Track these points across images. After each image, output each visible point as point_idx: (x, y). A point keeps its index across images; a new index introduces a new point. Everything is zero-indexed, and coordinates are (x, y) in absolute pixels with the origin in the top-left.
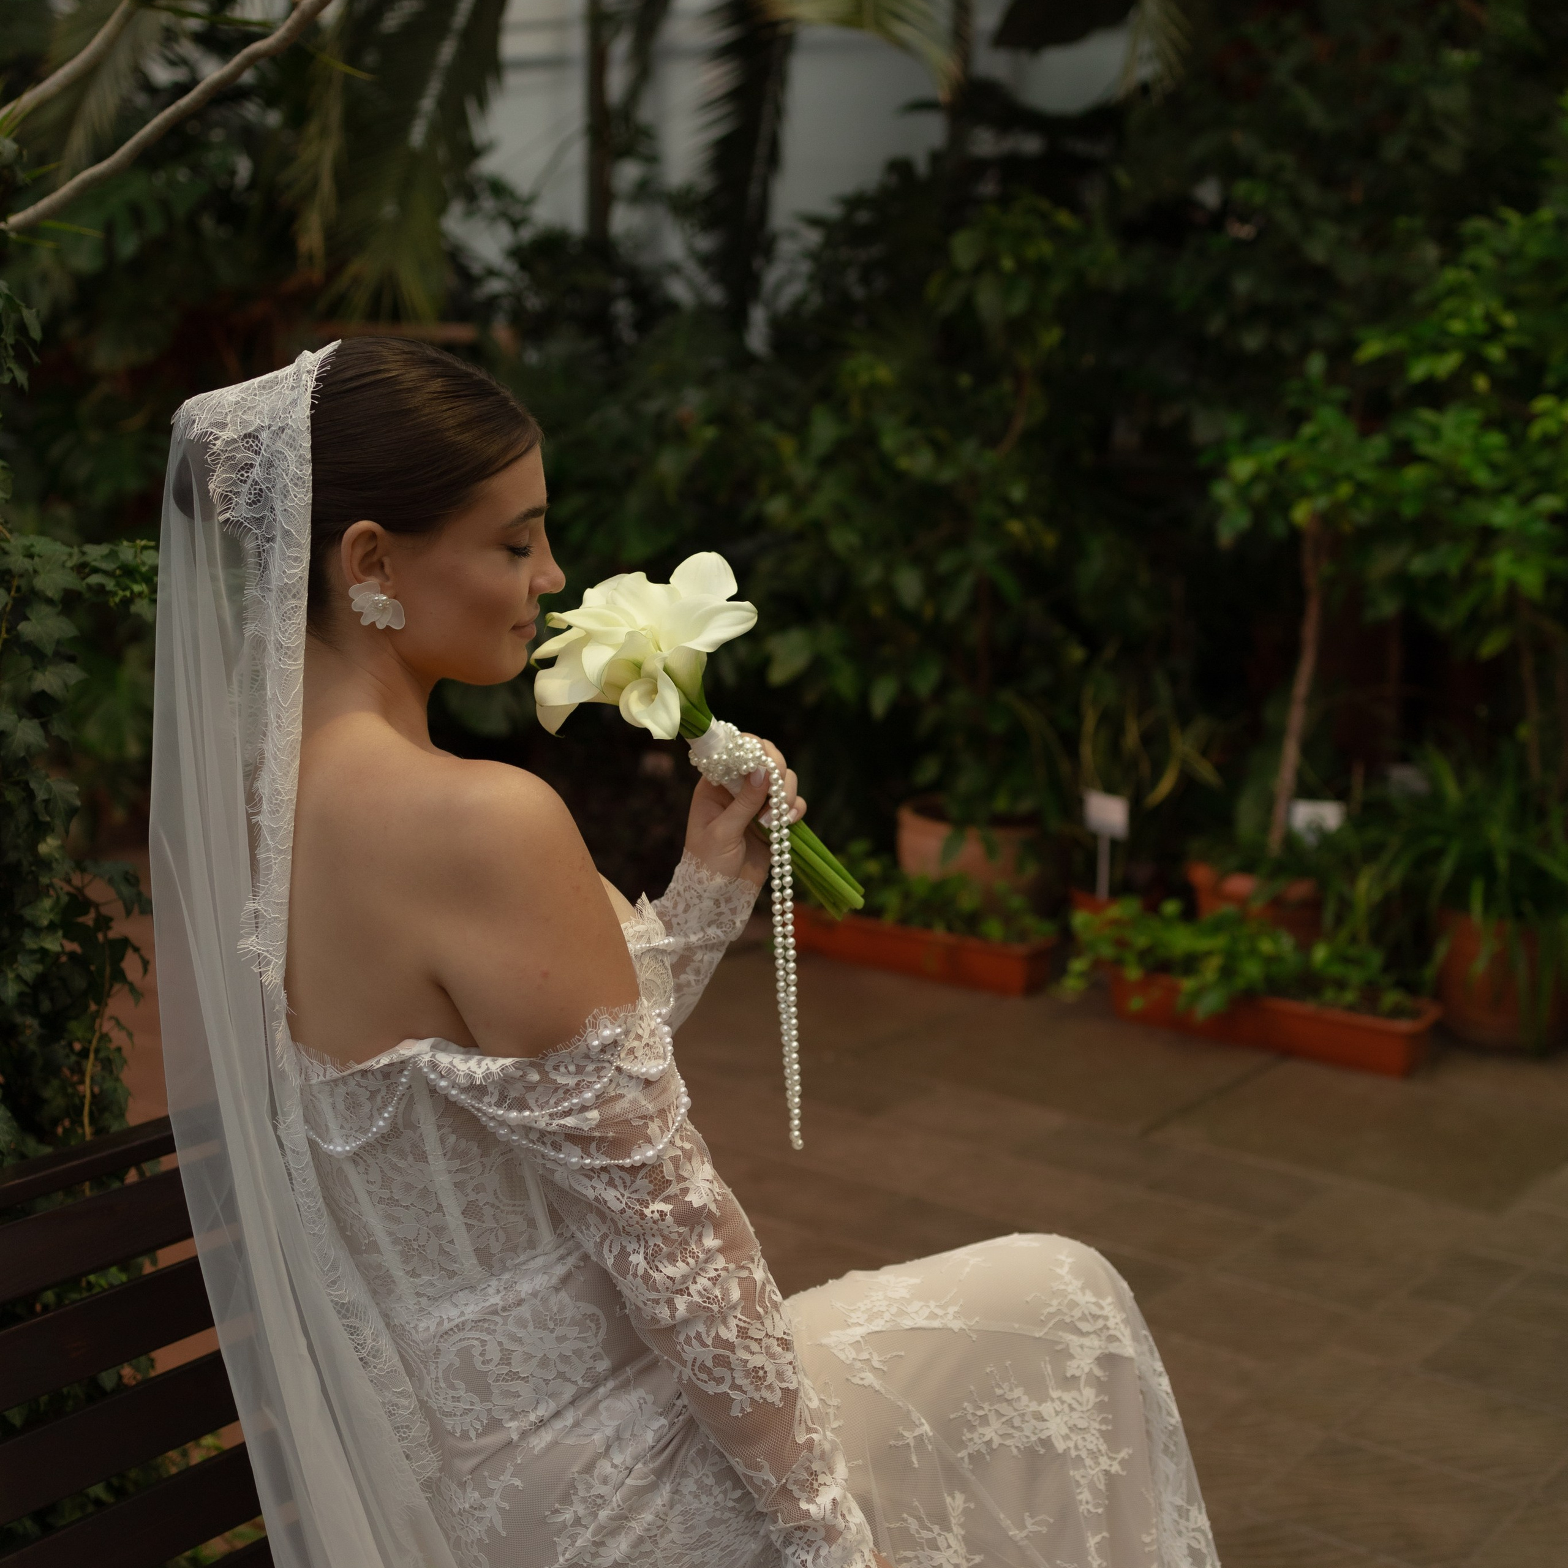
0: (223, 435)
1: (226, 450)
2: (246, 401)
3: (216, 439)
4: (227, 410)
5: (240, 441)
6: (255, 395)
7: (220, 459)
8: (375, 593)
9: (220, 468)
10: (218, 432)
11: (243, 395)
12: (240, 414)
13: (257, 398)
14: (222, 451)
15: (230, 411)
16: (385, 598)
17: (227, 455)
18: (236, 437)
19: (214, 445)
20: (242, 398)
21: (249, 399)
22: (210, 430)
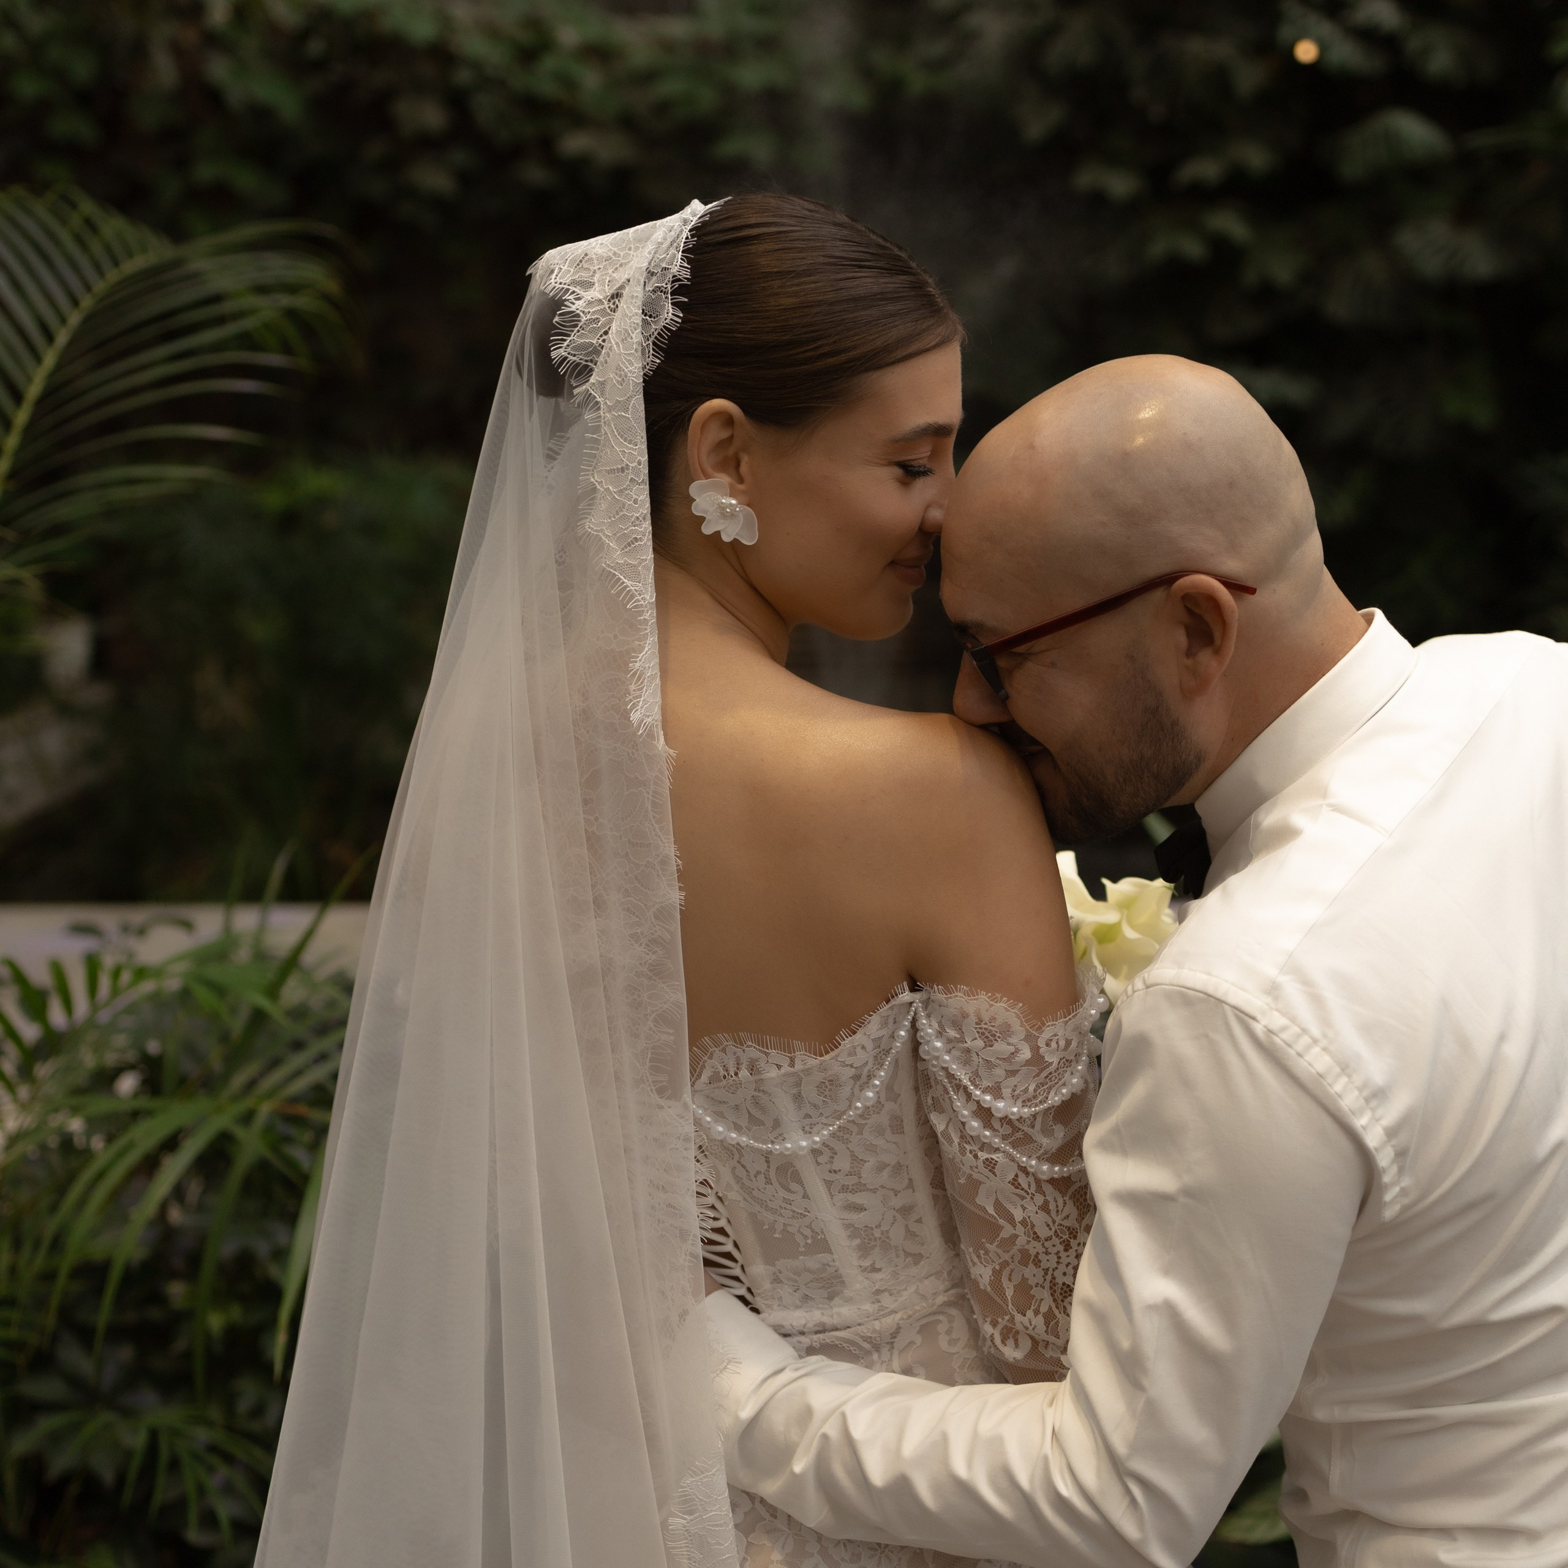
0: (586, 295)
1: (589, 312)
2: (619, 256)
3: (579, 299)
4: (596, 268)
5: (606, 303)
6: (630, 249)
7: (580, 321)
8: (724, 495)
9: (578, 331)
10: (582, 292)
11: (615, 249)
12: (610, 271)
13: (631, 252)
14: (583, 312)
15: (599, 269)
16: (734, 502)
17: (588, 317)
18: (601, 297)
19: (574, 304)
20: (615, 254)
21: (622, 254)
22: (572, 288)
